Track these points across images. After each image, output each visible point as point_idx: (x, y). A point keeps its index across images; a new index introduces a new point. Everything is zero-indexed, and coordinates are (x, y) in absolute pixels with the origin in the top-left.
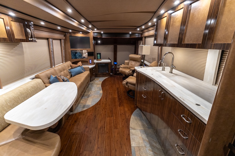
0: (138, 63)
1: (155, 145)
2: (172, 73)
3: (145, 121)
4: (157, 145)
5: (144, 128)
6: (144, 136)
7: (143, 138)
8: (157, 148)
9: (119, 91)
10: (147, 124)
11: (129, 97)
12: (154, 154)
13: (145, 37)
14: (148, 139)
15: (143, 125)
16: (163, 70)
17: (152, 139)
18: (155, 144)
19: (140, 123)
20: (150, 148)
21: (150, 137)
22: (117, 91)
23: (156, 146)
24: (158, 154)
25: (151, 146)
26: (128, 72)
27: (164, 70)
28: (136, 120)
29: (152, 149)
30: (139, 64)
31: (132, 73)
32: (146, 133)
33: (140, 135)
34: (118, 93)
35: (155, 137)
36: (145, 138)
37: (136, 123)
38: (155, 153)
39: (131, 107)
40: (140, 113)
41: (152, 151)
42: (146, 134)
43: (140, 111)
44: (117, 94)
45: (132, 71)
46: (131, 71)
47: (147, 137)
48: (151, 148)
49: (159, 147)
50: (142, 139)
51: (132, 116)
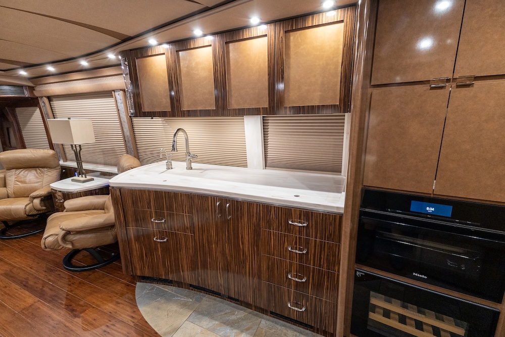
0: (49, 174)
1: (236, 318)
2: (191, 169)
3: (181, 295)
4: (237, 315)
5: (191, 309)
6: (207, 323)
7: (207, 327)
8: (243, 319)
9: (27, 279)
10: (188, 296)
11: (85, 273)
12: (248, 334)
13: (50, 98)
14: (216, 320)
15: (185, 305)
16: (169, 167)
17: (223, 313)
18: (233, 317)
19: (174, 307)
20: (235, 331)
21: (216, 313)
22: (14, 282)
23: (238, 318)
24: (252, 327)
25: (232, 326)
26: (28, 208)
27: (172, 168)
28: (159, 309)
29: (238, 328)
30: (55, 173)
31: (43, 204)
32: (203, 315)
33: (199, 330)
34: (26, 286)
35: (223, 305)
36: (210, 325)
37: (166, 314)
38: (247, 329)
39: (117, 294)
40: (153, 289)
41: (242, 332)
42: (206, 315)
43: (148, 286)
44: (27, 293)
45: (41, 201)
46: (37, 202)
47: (212, 318)
48: (235, 329)
49: (243, 315)
50: (209, 332)
51: (140, 309)
